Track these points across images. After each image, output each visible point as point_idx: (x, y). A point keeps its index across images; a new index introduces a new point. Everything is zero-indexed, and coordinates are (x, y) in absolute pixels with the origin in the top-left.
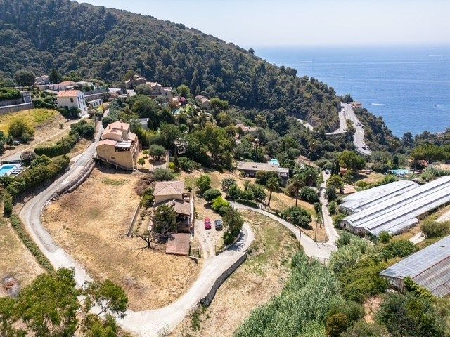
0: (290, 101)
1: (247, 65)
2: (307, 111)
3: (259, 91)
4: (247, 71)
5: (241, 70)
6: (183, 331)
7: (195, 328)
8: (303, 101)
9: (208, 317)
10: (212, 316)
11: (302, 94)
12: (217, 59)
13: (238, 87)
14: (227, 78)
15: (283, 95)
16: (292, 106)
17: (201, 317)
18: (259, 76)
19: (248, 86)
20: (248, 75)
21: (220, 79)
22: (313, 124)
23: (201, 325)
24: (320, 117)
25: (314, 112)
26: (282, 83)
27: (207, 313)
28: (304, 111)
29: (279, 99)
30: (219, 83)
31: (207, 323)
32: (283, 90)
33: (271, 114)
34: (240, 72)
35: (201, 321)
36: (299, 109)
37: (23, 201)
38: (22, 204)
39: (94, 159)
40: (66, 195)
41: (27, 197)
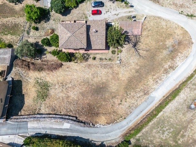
37: (100, 145)
38: (105, 143)
39: (7, 119)
40: (81, 119)
41: (95, 144)
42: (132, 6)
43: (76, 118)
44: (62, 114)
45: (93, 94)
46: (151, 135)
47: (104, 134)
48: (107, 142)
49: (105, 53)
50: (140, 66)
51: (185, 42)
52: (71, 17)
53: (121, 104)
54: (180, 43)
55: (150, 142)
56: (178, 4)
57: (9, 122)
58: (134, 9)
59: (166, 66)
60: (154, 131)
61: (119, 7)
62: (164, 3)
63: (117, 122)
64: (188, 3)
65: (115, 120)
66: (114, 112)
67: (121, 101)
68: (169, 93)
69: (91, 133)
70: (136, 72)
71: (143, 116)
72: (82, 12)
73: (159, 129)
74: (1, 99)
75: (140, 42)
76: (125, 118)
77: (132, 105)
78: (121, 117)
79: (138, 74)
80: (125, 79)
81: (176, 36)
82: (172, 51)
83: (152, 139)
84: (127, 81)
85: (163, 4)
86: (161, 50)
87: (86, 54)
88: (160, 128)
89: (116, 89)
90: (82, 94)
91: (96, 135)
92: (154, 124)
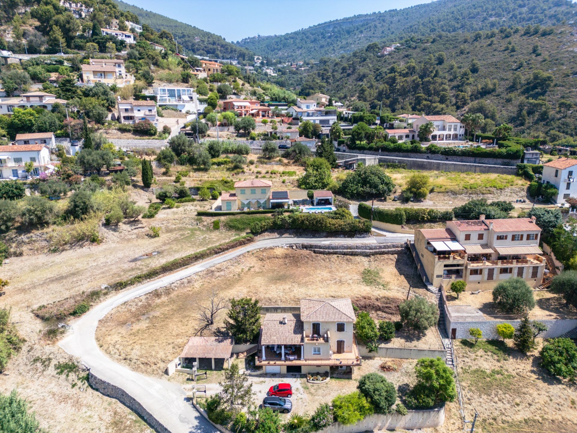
6: (54, 354)
7: (58, 368)
9: (74, 386)
10: (75, 390)
17: (73, 376)
23: (63, 376)
27: (79, 383)
31: (65, 383)
35: (67, 376)
37: (283, 234)
38: (278, 236)
40: (308, 251)
41: (290, 234)
42: (188, 399)
43: (315, 252)
44: (335, 256)
45: (292, 275)
48: (275, 237)
52: (344, 391)
53: (251, 267)
56: (69, 405)
57: (403, 242)
58: (185, 394)
59: (164, 299)
60: (215, 240)
62: (103, 411)
63: (259, 249)
65: (262, 251)
66: (262, 260)
67: (249, 269)
68: (177, 271)
71: (222, 254)
72: (316, 397)
75: (196, 330)
76: (248, 252)
77: (236, 264)
78: (253, 254)
85: (105, 409)
88: (207, 241)
89: (256, 279)
90: (308, 275)
92: (212, 244)
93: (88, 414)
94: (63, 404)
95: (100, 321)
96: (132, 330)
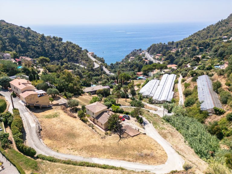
0: (66, 55)
1: (33, 36)
2: (77, 59)
3: (47, 51)
4: (35, 40)
5: (30, 39)
8: (73, 54)
11: (71, 51)
12: (12, 33)
13: (32, 50)
14: (23, 44)
15: (61, 52)
16: (68, 57)
18: (44, 43)
19: (39, 49)
20: (36, 42)
21: (19, 45)
22: (84, 64)
24: (86, 61)
25: (82, 59)
26: (58, 46)
28: (76, 59)
29: (60, 54)
30: (19, 48)
32: (60, 49)
33: (59, 63)
34: (30, 41)
36: (72, 58)
39: (26, 106)
40: (41, 132)
42: (144, 129)
45: (65, 134)
46: (53, 168)
47: (35, 146)
49: (101, 131)
50: (110, 146)
51: (158, 159)
53: (69, 150)
54: (153, 157)
55: (44, 170)
56: (180, 148)
57: (25, 107)
61: (137, 124)
64: (188, 152)
67: (72, 149)
69: (32, 139)
70: (103, 146)
73: (63, 171)
74: (38, 102)
79: (103, 148)
80: (92, 143)
81: (155, 153)
82: (142, 156)
83: (49, 171)
84: (91, 144)
86: (135, 150)
87: (93, 125)
88: (65, 171)
89: (79, 142)
90: (62, 130)
91: (32, 141)
93: (173, 143)
94: (182, 149)
95: (164, 164)
96: (151, 152)
